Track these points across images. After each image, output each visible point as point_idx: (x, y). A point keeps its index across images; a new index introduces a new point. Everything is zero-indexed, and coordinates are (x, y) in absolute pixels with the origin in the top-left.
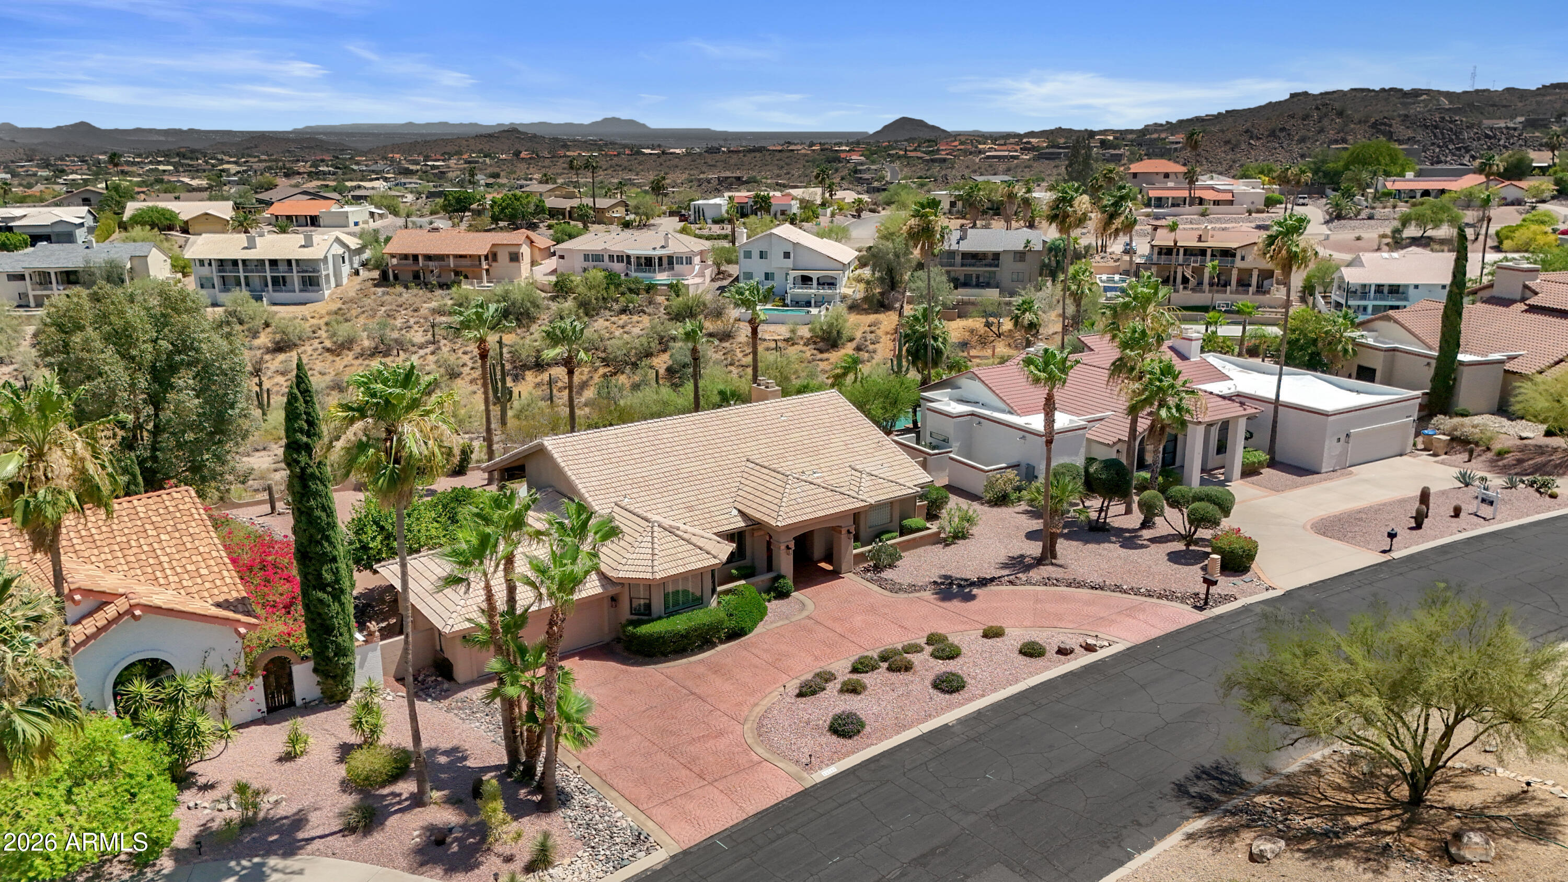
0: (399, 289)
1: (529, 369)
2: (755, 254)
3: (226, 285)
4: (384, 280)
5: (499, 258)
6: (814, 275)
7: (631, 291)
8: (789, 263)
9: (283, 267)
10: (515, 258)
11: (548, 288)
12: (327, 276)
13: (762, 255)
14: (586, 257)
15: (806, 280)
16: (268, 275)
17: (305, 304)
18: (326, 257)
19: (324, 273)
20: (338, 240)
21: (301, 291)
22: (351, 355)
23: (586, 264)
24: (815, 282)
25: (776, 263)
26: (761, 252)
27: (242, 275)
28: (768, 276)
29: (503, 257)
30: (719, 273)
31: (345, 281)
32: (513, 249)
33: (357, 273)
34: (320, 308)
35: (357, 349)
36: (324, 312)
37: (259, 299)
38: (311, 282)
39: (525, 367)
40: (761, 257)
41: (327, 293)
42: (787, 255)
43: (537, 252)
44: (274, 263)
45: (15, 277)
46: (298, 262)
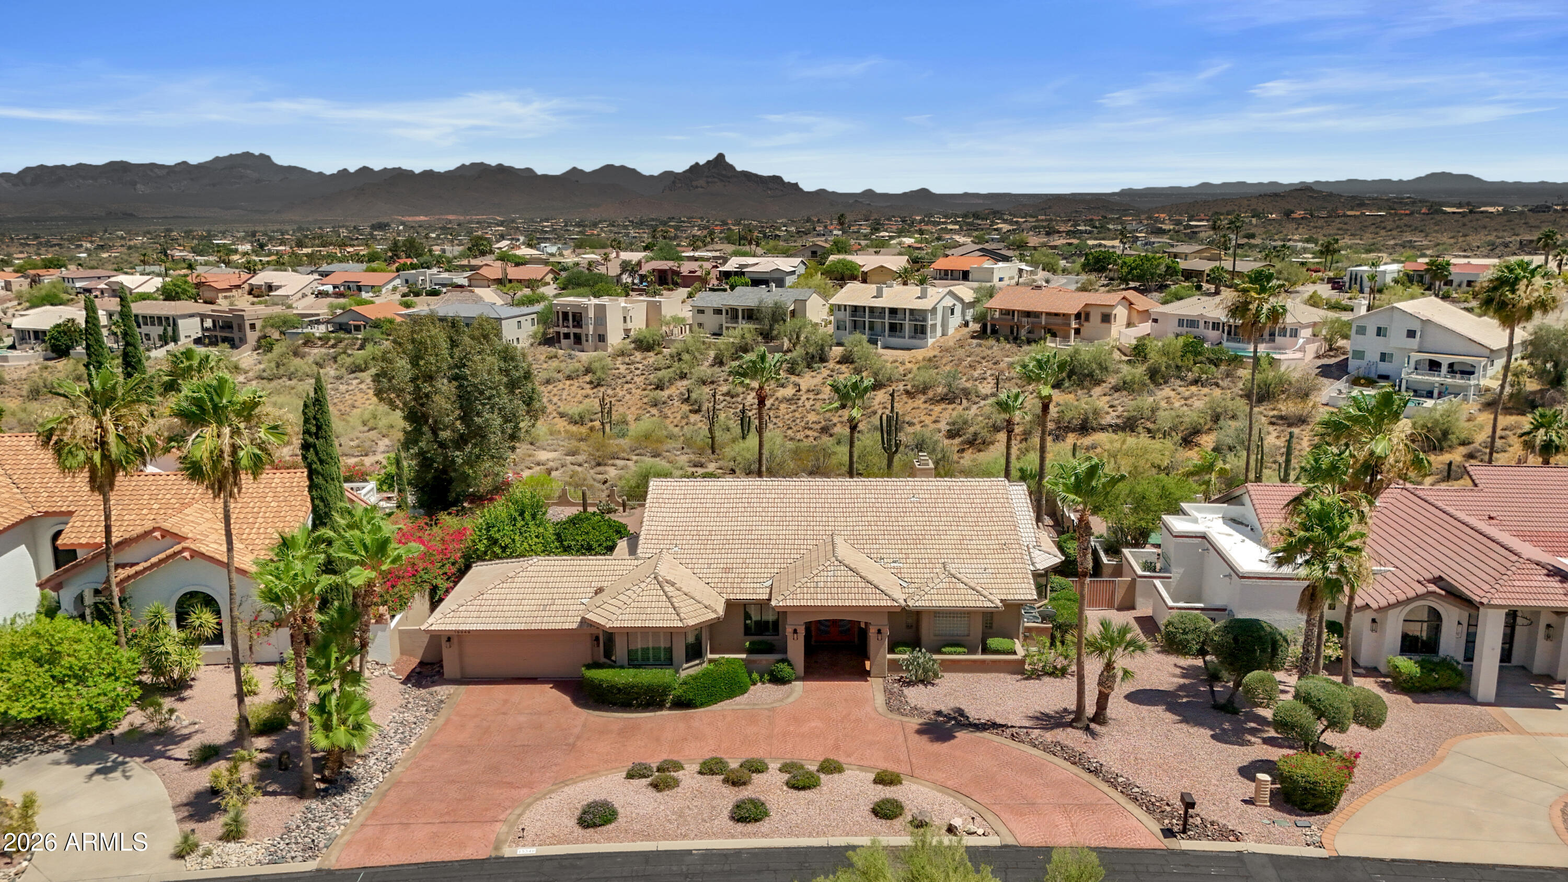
0: (991, 342)
1: (1074, 431)
2: (1371, 331)
3: (855, 326)
4: (982, 334)
5: (1092, 318)
6: (1445, 360)
7: (1211, 361)
8: (1414, 343)
9: (900, 316)
10: (1106, 318)
11: (1128, 352)
12: (934, 326)
13: (1380, 332)
14: (1181, 322)
15: (1434, 366)
16: (887, 321)
17: (909, 349)
18: (934, 309)
19: (930, 322)
20: (951, 293)
21: (911, 337)
22: (923, 398)
23: (1179, 330)
24: (1444, 369)
25: (1396, 341)
26: (1379, 329)
27: (867, 319)
28: (1383, 357)
29: (1095, 318)
30: (1331, 349)
31: (951, 331)
32: (1106, 310)
33: (966, 324)
34: (919, 354)
35: (931, 394)
36: (920, 358)
37: (873, 342)
38: (920, 331)
39: (1068, 429)
40: (1378, 334)
41: (930, 341)
42: (1411, 334)
43: (1134, 313)
44: (893, 311)
45: (718, 312)
46: (912, 311)
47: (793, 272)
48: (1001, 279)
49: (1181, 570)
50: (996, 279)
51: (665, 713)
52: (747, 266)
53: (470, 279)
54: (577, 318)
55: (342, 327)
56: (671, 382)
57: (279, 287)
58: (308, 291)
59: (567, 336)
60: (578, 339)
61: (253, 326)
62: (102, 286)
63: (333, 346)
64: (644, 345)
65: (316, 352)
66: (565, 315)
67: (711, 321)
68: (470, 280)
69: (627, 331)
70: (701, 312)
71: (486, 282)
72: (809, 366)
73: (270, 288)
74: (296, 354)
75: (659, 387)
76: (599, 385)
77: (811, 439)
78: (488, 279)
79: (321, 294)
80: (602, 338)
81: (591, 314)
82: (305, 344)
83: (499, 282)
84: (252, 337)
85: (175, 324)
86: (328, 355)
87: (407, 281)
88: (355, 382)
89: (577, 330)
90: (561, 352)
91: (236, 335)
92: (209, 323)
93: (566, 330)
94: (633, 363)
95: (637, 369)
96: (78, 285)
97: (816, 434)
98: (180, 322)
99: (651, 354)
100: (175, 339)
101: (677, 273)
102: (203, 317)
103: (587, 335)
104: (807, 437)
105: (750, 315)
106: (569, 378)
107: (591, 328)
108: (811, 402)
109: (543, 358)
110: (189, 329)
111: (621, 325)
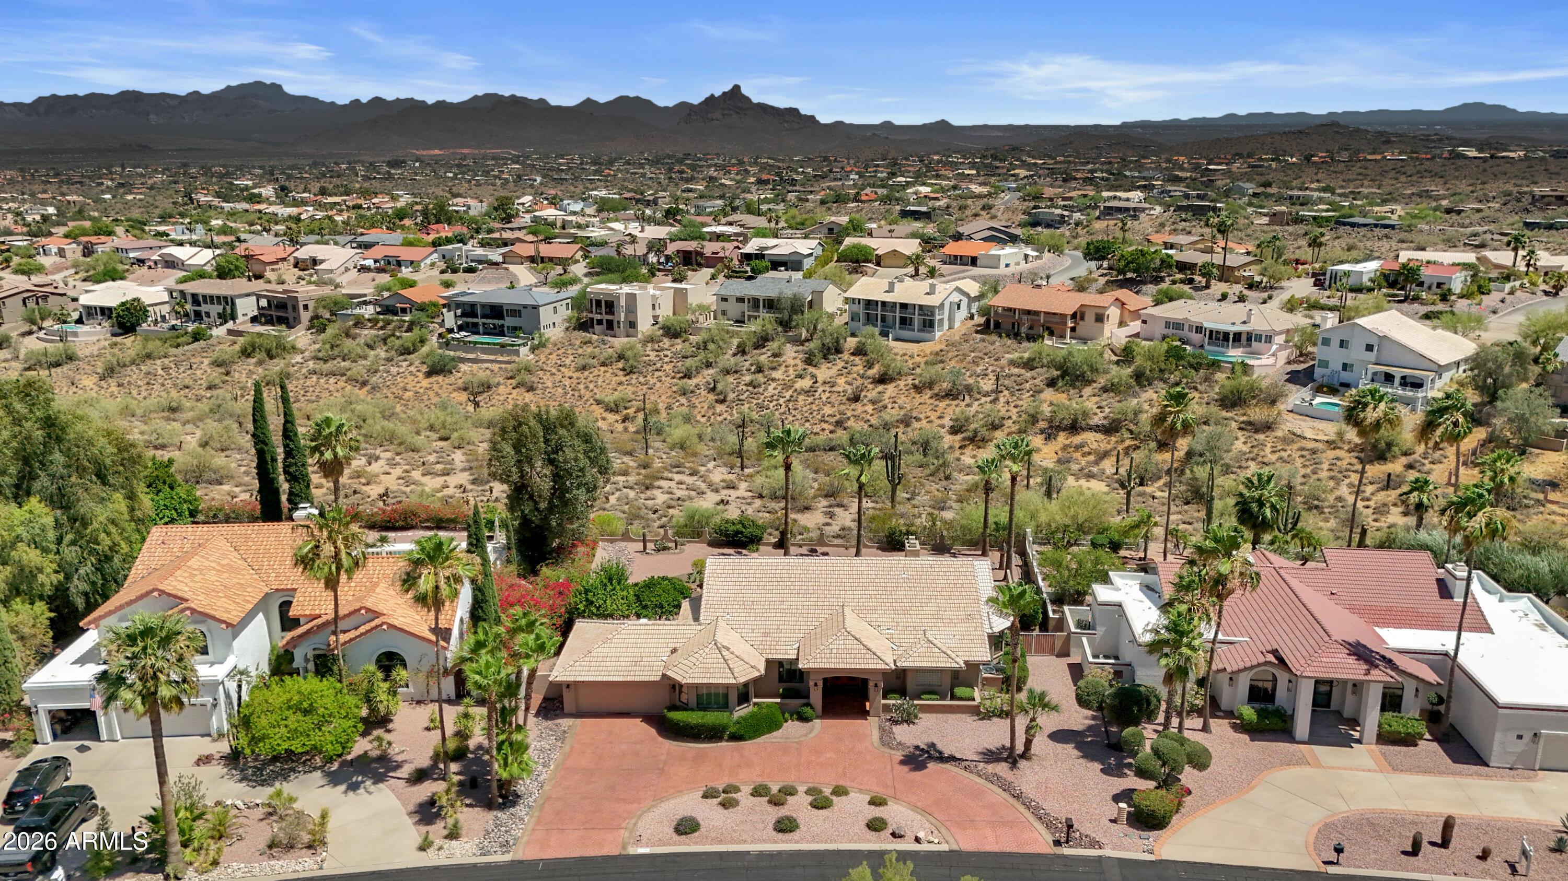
0: (994, 337)
1: (1064, 430)
2: (1335, 343)
3: (869, 319)
4: (985, 329)
5: (1086, 318)
6: (1398, 373)
7: (1192, 366)
8: (1372, 356)
9: (910, 310)
10: (1100, 319)
11: (1118, 352)
12: (941, 320)
13: (1343, 344)
14: (1167, 325)
15: (1389, 378)
16: (898, 315)
17: (918, 342)
18: (942, 305)
19: (938, 317)
20: (958, 289)
21: (920, 331)
22: (929, 393)
23: (1166, 331)
24: (1397, 381)
25: (1356, 353)
26: (1342, 342)
27: (879, 313)
28: (1345, 367)
29: (1090, 317)
30: (1301, 355)
31: (957, 325)
32: (1100, 311)
33: (972, 317)
34: (928, 347)
35: (936, 389)
36: (928, 352)
37: (884, 334)
38: (929, 325)
39: (1059, 428)
40: (1341, 346)
41: (938, 334)
42: (1369, 348)
43: (1126, 313)
44: (904, 306)
45: (740, 300)
46: (921, 307)
47: (811, 254)
48: (1007, 266)
49: (1103, 629)
50: (1002, 265)
51: (724, 744)
52: (766, 248)
53: (504, 255)
54: (610, 306)
55: (389, 310)
56: (698, 370)
57: (322, 262)
58: (350, 265)
59: (600, 322)
60: (610, 325)
61: (306, 307)
62: (155, 257)
63: (382, 328)
64: (672, 332)
65: (367, 333)
66: (598, 302)
67: (734, 309)
68: (504, 257)
69: (655, 318)
70: (725, 300)
71: (519, 260)
72: (825, 357)
73: (315, 262)
74: (348, 335)
75: (687, 375)
76: (631, 372)
77: (827, 432)
78: (522, 257)
79: (364, 269)
80: (633, 325)
81: (623, 302)
82: (356, 325)
83: (532, 259)
84: (305, 316)
85: (233, 304)
86: (377, 336)
87: (444, 257)
88: (405, 364)
89: (610, 317)
90: (595, 337)
91: (290, 314)
92: (264, 303)
93: (599, 317)
94: (662, 350)
95: (666, 356)
96: (131, 255)
97: (832, 428)
98: (238, 301)
99: (679, 341)
100: (233, 317)
101: (700, 254)
102: (259, 297)
103: (619, 322)
104: (823, 430)
105: (771, 304)
106: (603, 364)
107: (623, 315)
108: (827, 395)
109: (578, 343)
110: (247, 307)
111: (650, 312)
